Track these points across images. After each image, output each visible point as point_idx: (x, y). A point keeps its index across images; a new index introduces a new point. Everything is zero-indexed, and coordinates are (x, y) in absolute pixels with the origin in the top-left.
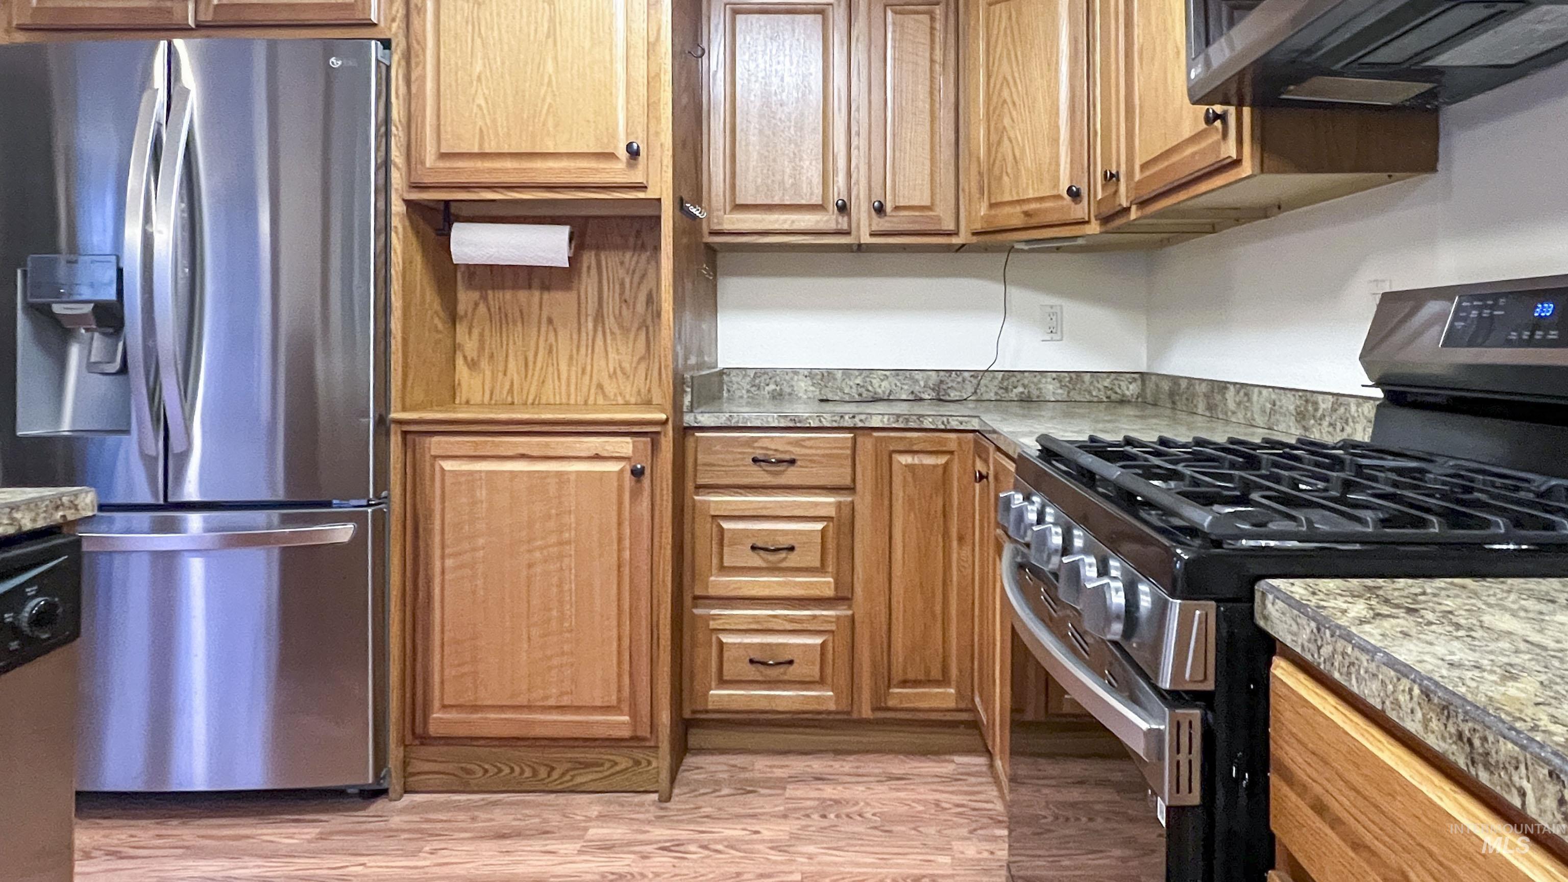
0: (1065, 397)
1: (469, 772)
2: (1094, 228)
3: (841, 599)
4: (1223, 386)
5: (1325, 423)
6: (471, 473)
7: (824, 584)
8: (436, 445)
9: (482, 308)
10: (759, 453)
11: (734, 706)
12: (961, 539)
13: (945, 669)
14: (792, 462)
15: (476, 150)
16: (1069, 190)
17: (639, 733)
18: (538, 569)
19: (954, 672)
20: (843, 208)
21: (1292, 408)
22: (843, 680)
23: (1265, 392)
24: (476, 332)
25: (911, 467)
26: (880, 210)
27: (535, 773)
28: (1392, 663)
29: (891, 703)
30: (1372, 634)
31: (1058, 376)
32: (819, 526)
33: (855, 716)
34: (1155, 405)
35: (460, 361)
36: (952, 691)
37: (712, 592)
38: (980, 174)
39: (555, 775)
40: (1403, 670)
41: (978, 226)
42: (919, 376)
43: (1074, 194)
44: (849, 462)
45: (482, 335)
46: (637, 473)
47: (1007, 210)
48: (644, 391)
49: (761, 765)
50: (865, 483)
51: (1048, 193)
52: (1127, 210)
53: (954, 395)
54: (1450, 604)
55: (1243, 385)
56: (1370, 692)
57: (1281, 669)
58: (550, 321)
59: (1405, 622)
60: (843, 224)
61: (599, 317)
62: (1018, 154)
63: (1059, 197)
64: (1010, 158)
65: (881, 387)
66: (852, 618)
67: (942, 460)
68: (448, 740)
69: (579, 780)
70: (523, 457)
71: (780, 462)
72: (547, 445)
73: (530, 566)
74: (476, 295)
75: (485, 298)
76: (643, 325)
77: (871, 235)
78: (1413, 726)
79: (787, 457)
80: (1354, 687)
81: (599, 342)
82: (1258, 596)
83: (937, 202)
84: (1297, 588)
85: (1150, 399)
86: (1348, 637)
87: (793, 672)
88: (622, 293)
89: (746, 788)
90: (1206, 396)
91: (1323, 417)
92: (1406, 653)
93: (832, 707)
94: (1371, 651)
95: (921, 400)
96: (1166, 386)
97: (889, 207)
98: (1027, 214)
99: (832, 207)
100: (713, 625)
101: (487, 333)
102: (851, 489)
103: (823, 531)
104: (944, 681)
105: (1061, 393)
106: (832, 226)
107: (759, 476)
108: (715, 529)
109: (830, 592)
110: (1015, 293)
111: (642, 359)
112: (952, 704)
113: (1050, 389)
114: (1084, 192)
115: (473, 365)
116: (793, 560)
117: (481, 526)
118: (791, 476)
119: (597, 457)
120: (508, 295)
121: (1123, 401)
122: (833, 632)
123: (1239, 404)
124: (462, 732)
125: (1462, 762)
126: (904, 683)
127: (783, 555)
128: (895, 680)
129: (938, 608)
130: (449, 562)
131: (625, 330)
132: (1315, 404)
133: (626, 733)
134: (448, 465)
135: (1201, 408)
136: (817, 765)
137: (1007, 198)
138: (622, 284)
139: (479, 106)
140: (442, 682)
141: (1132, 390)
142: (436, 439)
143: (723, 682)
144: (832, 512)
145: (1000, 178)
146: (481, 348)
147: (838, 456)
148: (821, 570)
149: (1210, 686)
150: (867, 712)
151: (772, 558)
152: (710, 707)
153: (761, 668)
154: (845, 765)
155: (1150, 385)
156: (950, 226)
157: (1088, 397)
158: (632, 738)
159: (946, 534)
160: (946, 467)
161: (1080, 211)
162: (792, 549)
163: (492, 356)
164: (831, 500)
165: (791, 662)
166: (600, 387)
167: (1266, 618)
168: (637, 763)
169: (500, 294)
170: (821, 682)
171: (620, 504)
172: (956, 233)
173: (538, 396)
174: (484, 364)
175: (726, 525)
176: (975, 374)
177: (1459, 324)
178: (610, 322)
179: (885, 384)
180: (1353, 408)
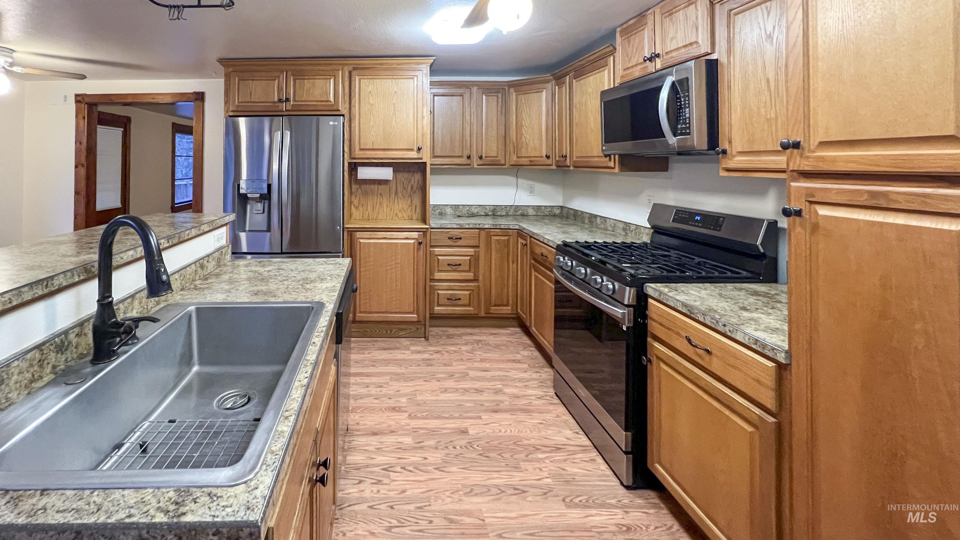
0: (535, 214)
1: (366, 331)
2: (554, 167)
3: (475, 280)
4: (596, 216)
5: (633, 232)
6: (369, 243)
7: (470, 275)
8: (358, 234)
9: (359, 190)
10: (450, 236)
11: (442, 312)
12: (513, 262)
13: (508, 300)
14: (460, 238)
15: (371, 148)
16: (546, 156)
17: (420, 320)
18: (389, 271)
19: (511, 302)
20: (469, 157)
21: (621, 227)
22: (476, 304)
23: (612, 221)
24: (358, 198)
25: (497, 240)
26: (481, 158)
27: (387, 332)
28: (676, 299)
29: (491, 311)
30: (670, 294)
31: (533, 207)
32: (469, 258)
33: (479, 315)
34: (567, 218)
35: (352, 206)
36: (510, 308)
37: (436, 278)
38: (514, 147)
39: (393, 333)
40: (678, 300)
41: (512, 163)
42: (487, 207)
43: (548, 157)
44: (478, 238)
45: (359, 199)
46: (420, 243)
47: (523, 159)
48: (410, 216)
49: (451, 331)
50: (482, 245)
51: (538, 155)
52: (569, 166)
53: (499, 213)
54: (683, 289)
55: (603, 217)
56: (672, 304)
57: (650, 300)
58: (381, 194)
59: (676, 292)
60: (469, 162)
61: (396, 193)
62: (528, 142)
63: (542, 157)
64: (525, 144)
65: (475, 211)
66: (479, 286)
67: (507, 238)
68: (361, 322)
69: (401, 334)
70: (385, 238)
71: (456, 238)
72: (392, 235)
73: (387, 270)
74: (357, 186)
75: (360, 187)
76: (410, 196)
77: (478, 165)
78: (680, 309)
79: (459, 237)
80: (668, 303)
81: (396, 201)
82: (644, 287)
83: (499, 155)
84: (653, 285)
85: (565, 215)
86: (667, 295)
87: (460, 302)
88: (403, 186)
89: (450, 336)
90: (589, 218)
91: (632, 231)
92: (678, 298)
93: (473, 312)
94: (672, 297)
95: (488, 215)
96: (572, 212)
97: (484, 156)
98: (530, 161)
99: (465, 157)
100: (436, 288)
101: (361, 197)
102: (478, 247)
103: (470, 259)
104: (507, 305)
105: (534, 213)
106: (465, 163)
107: (450, 242)
108: (436, 259)
109: (472, 278)
110: (520, 180)
111: (410, 206)
112: (510, 312)
113: (531, 212)
114: (551, 156)
115: (357, 208)
116: (460, 268)
117: (372, 259)
118: (460, 243)
119: (407, 238)
120: (368, 186)
121: (555, 216)
122: (473, 290)
123: (602, 222)
124: (365, 319)
125: (689, 314)
126: (495, 305)
127: (457, 267)
128: (493, 304)
129: (506, 283)
130: (362, 269)
131: (404, 197)
132: (630, 227)
133: (416, 320)
134: (362, 241)
135: (587, 221)
136: (469, 330)
137: (523, 155)
138: (403, 183)
139: (372, 135)
140: (360, 305)
141: (557, 211)
142: (358, 233)
143: (439, 305)
144: (473, 254)
145: (521, 149)
146: (359, 203)
147: (475, 237)
148: (469, 271)
149: (635, 304)
150: (483, 314)
151: (454, 267)
152: (435, 312)
153: (451, 301)
154: (476, 330)
155: (565, 211)
156: (503, 162)
157: (543, 214)
158: (417, 322)
159: (508, 260)
160: (508, 240)
161: (549, 162)
162: (460, 265)
163: (363, 205)
164: (472, 250)
165: (460, 299)
166: (396, 214)
167: (647, 291)
168: (418, 329)
169: (365, 186)
170: (469, 305)
171: (414, 252)
172: (504, 165)
173: (377, 217)
174: (361, 208)
175: (439, 258)
176: (506, 206)
177: (676, 217)
178: (400, 195)
179: (476, 210)
180: (642, 230)
